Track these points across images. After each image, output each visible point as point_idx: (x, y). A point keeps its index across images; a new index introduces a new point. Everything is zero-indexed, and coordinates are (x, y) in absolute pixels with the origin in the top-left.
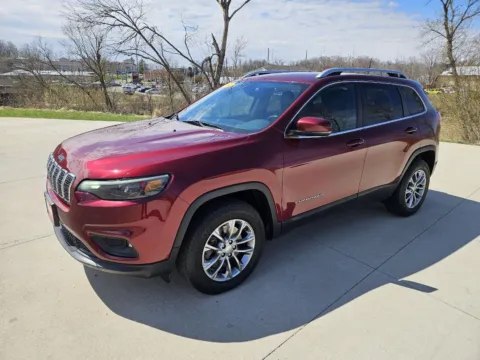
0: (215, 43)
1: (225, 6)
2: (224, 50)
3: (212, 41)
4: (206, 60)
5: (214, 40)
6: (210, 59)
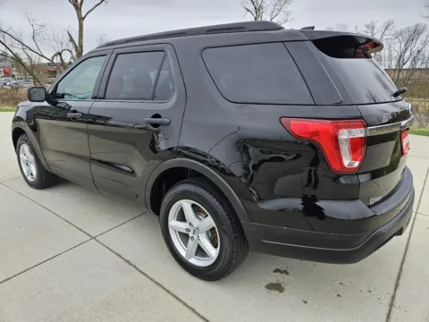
0: (72, 40)
3: (69, 38)
4: (56, 55)
5: (70, 36)
6: (60, 54)
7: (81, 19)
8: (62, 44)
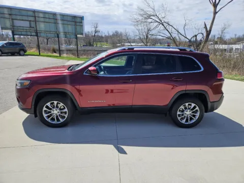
0: (206, 27)
1: (215, 5)
2: (210, 30)
3: (204, 26)
4: (194, 37)
5: (205, 25)
6: (196, 36)
7: (215, 13)
8: (198, 30)
